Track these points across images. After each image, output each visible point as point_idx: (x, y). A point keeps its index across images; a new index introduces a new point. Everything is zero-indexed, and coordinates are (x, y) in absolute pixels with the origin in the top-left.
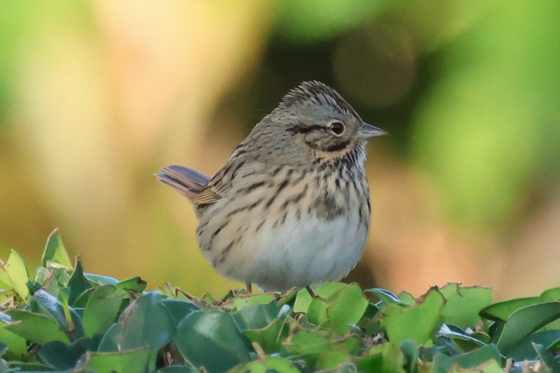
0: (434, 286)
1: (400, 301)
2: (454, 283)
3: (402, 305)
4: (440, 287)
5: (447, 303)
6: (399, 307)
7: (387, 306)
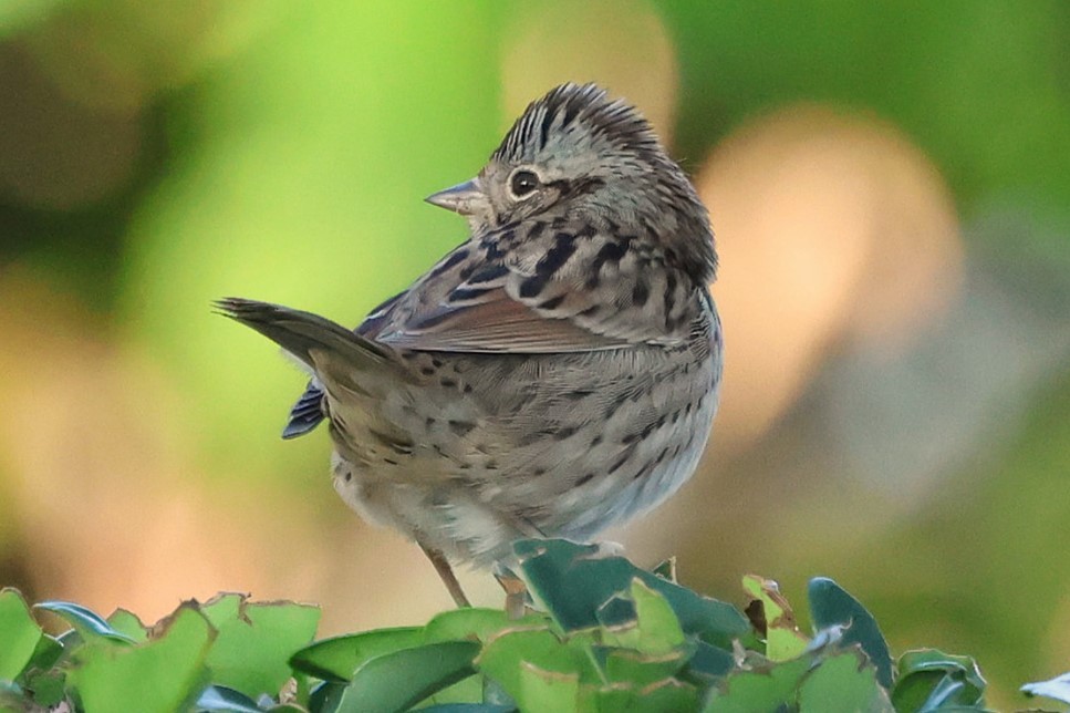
0: (189, 599)
1: (111, 632)
2: (233, 594)
3: (117, 641)
4: (202, 600)
5: (219, 637)
6: (110, 644)
7: (83, 642)
